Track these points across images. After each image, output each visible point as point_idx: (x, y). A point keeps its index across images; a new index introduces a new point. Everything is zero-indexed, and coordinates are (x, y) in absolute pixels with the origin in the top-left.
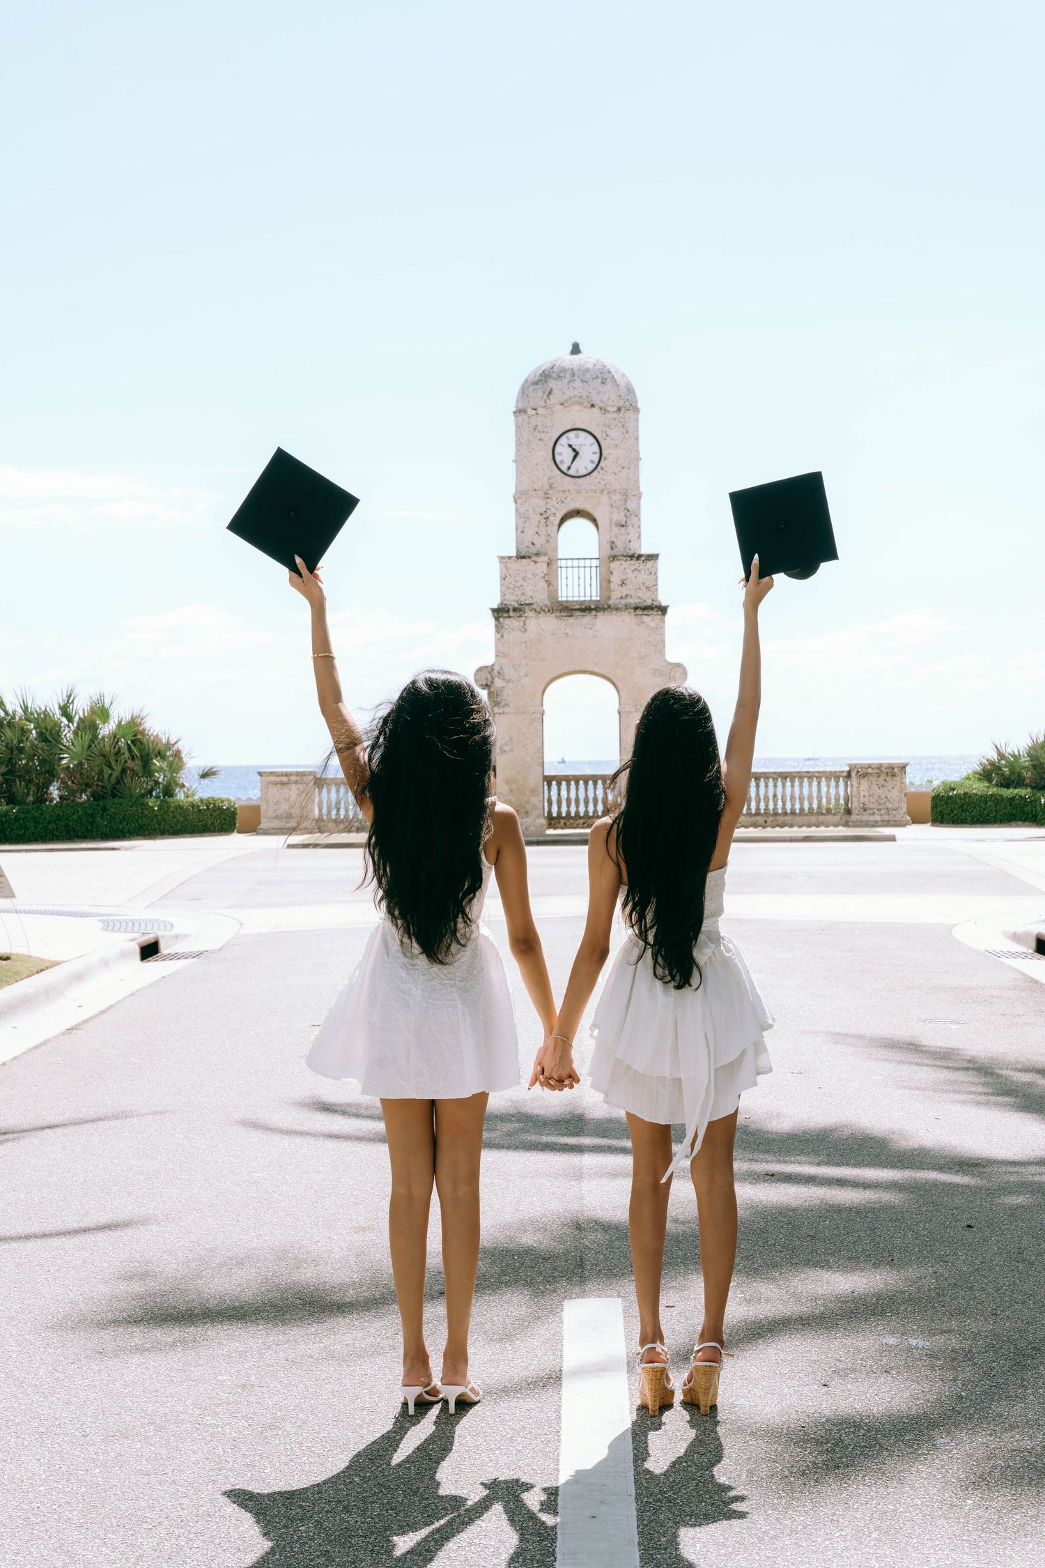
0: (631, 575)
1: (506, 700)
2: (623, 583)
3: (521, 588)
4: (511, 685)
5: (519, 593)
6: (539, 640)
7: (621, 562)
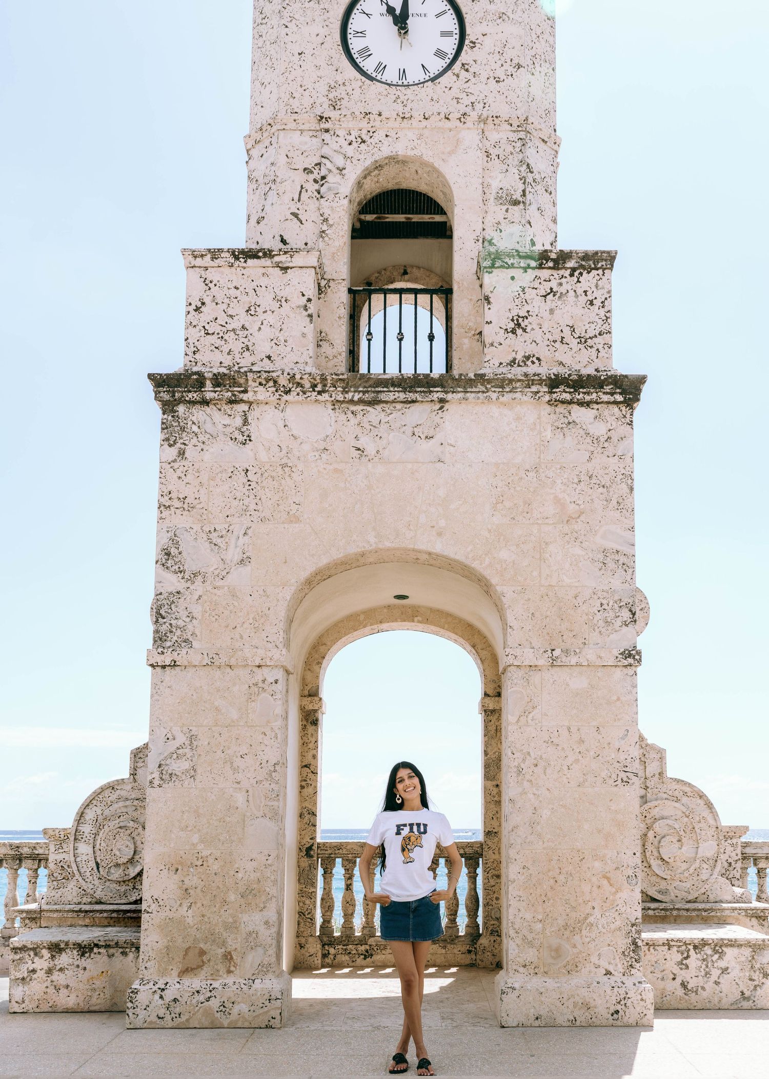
0: (537, 306)
1: (183, 629)
2: (519, 325)
3: (242, 333)
4: (198, 587)
5: (237, 347)
6: (284, 466)
7: (512, 272)
